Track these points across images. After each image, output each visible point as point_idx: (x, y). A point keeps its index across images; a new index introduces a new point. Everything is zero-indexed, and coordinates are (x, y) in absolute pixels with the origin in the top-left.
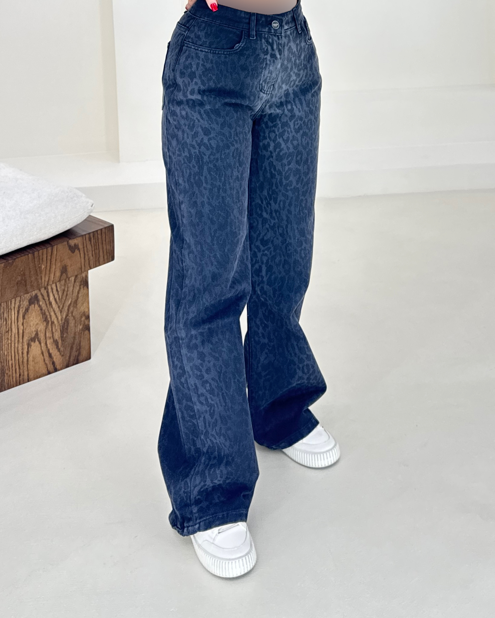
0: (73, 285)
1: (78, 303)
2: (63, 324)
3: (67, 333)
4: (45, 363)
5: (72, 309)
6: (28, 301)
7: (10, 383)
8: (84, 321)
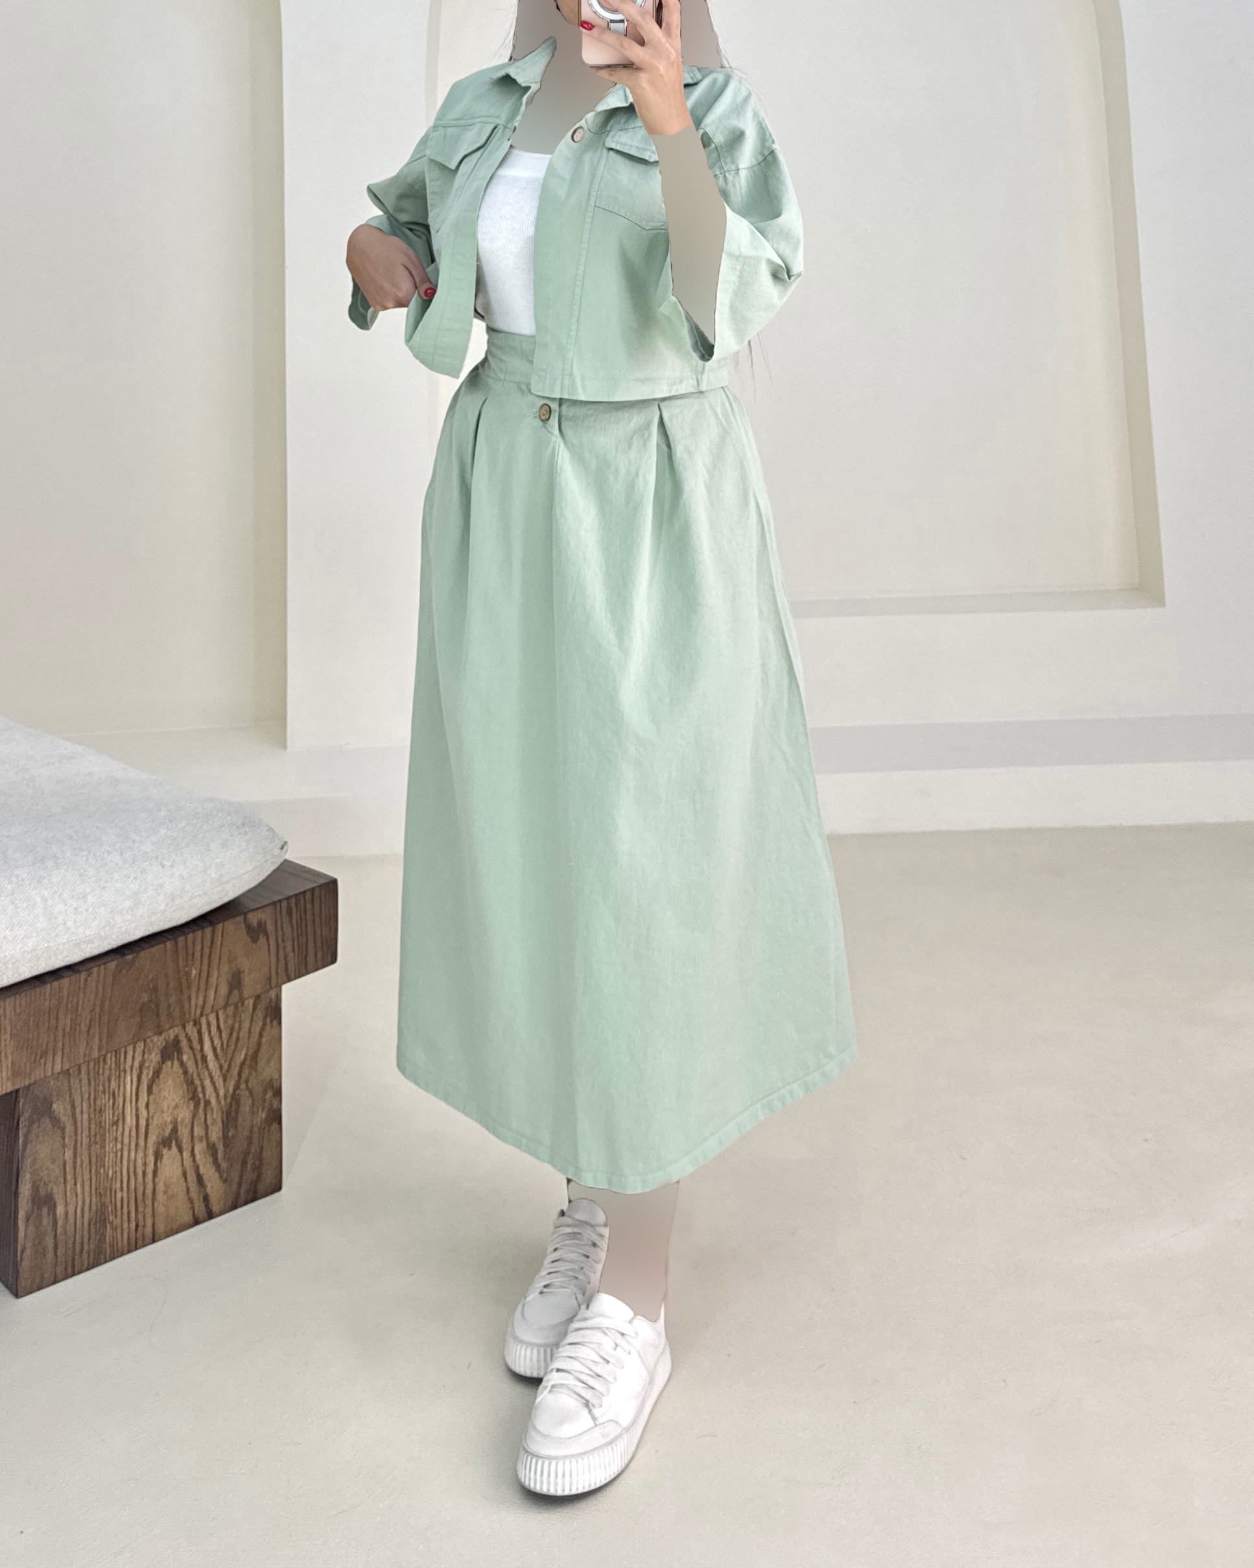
0: (250, 1017)
1: (258, 1060)
2: (228, 1106)
3: (236, 1127)
4: (189, 1198)
5: (246, 1072)
6: (159, 1051)
7: (117, 1244)
8: (271, 1102)
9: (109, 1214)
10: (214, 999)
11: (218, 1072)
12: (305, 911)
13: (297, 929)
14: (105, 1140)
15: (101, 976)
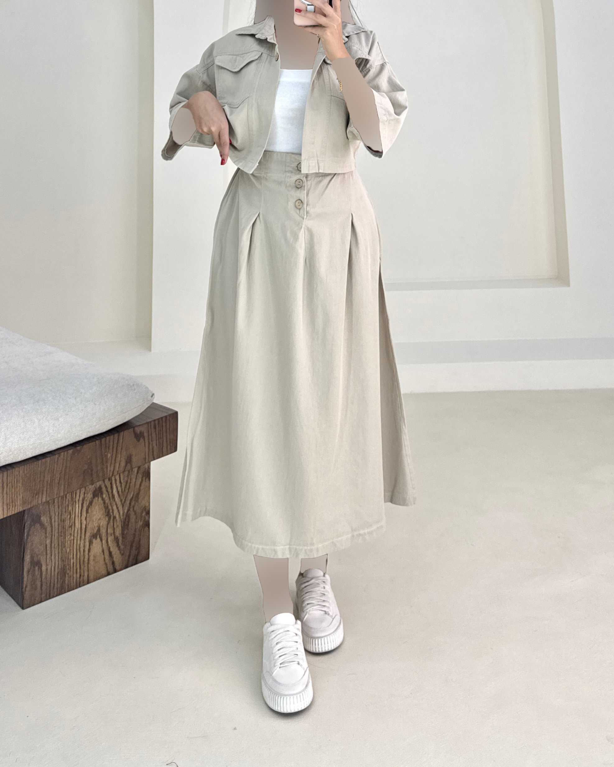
0: (135, 477)
1: (139, 497)
2: (124, 519)
3: (128, 529)
4: (105, 563)
5: (133, 502)
6: (92, 493)
7: (71, 584)
8: (145, 517)
9: (67, 570)
10: (119, 468)
11: (120, 503)
12: (162, 426)
13: (158, 435)
14: (66, 535)
15: (65, 456)
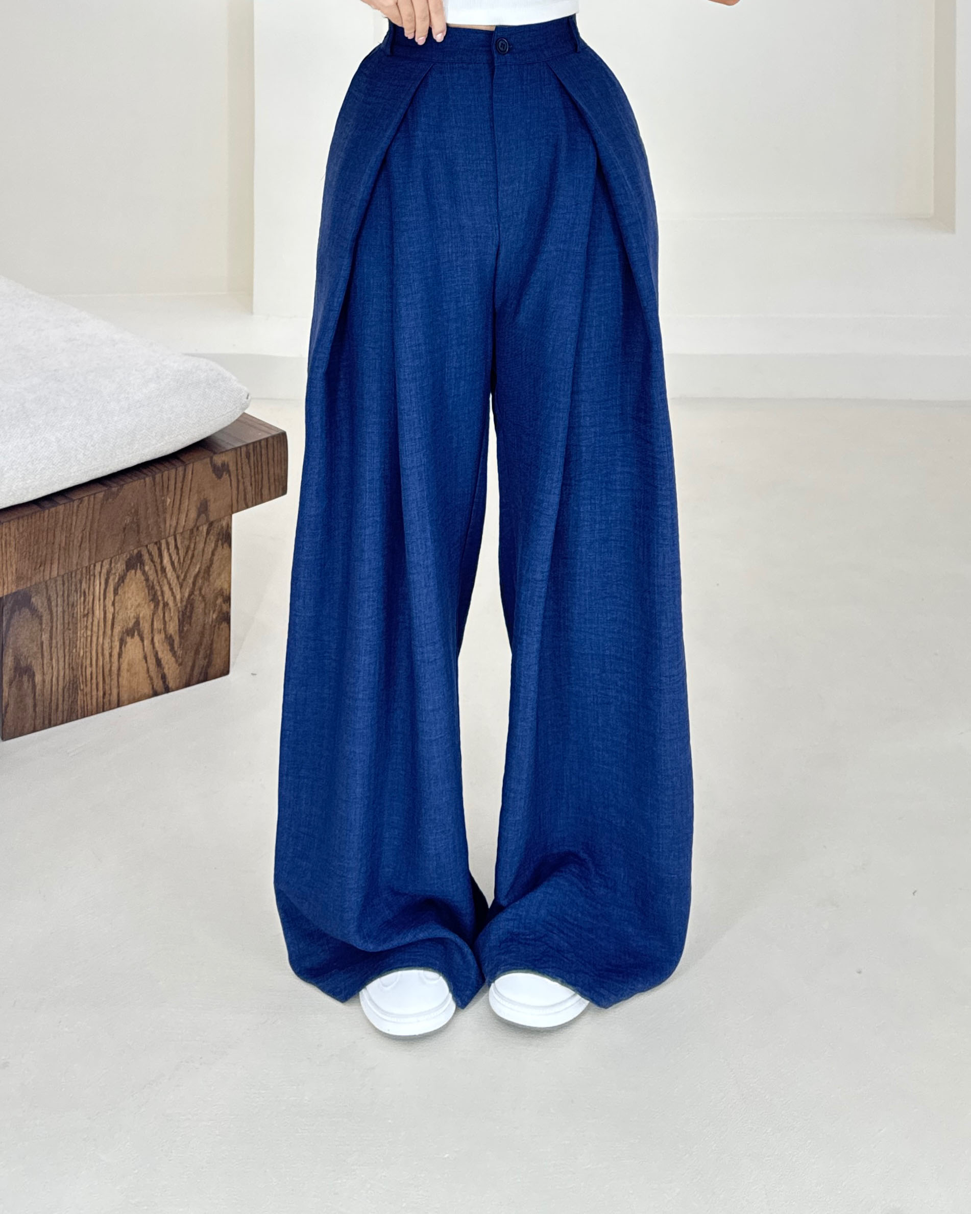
0: (204, 540)
1: (211, 573)
2: (184, 608)
3: (190, 625)
4: (149, 676)
5: (200, 581)
6: (124, 562)
7: (88, 706)
8: (221, 606)
9: (80, 684)
11: (176, 580)
12: (261, 455)
13: (254, 468)
15: (92, 503)
